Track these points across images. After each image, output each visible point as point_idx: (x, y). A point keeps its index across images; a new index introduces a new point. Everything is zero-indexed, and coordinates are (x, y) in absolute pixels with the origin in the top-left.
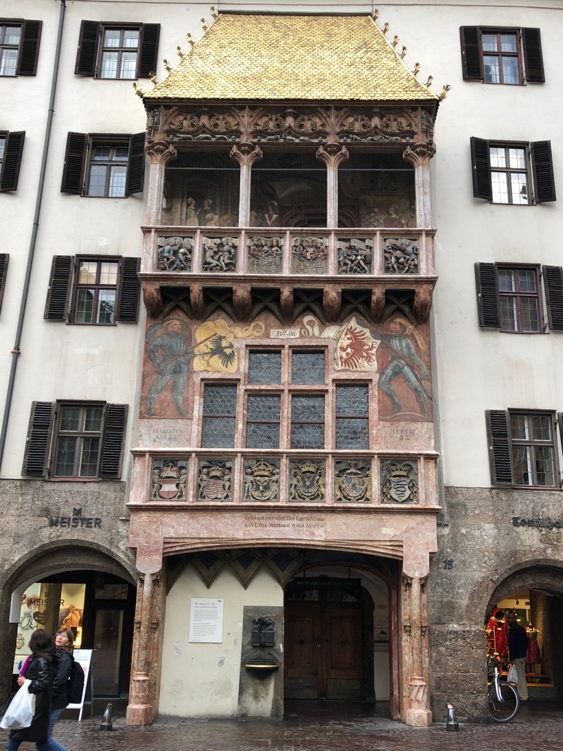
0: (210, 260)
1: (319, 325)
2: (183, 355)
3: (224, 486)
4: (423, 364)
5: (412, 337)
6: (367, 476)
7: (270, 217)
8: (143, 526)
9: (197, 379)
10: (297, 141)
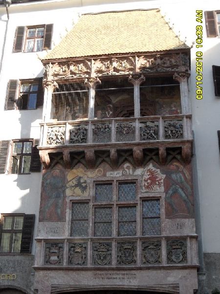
0: (73, 137)
1: (132, 168)
2: (61, 188)
3: (82, 257)
4: (188, 187)
6: (159, 249)
7: (109, 113)
8: (41, 278)
9: (68, 200)
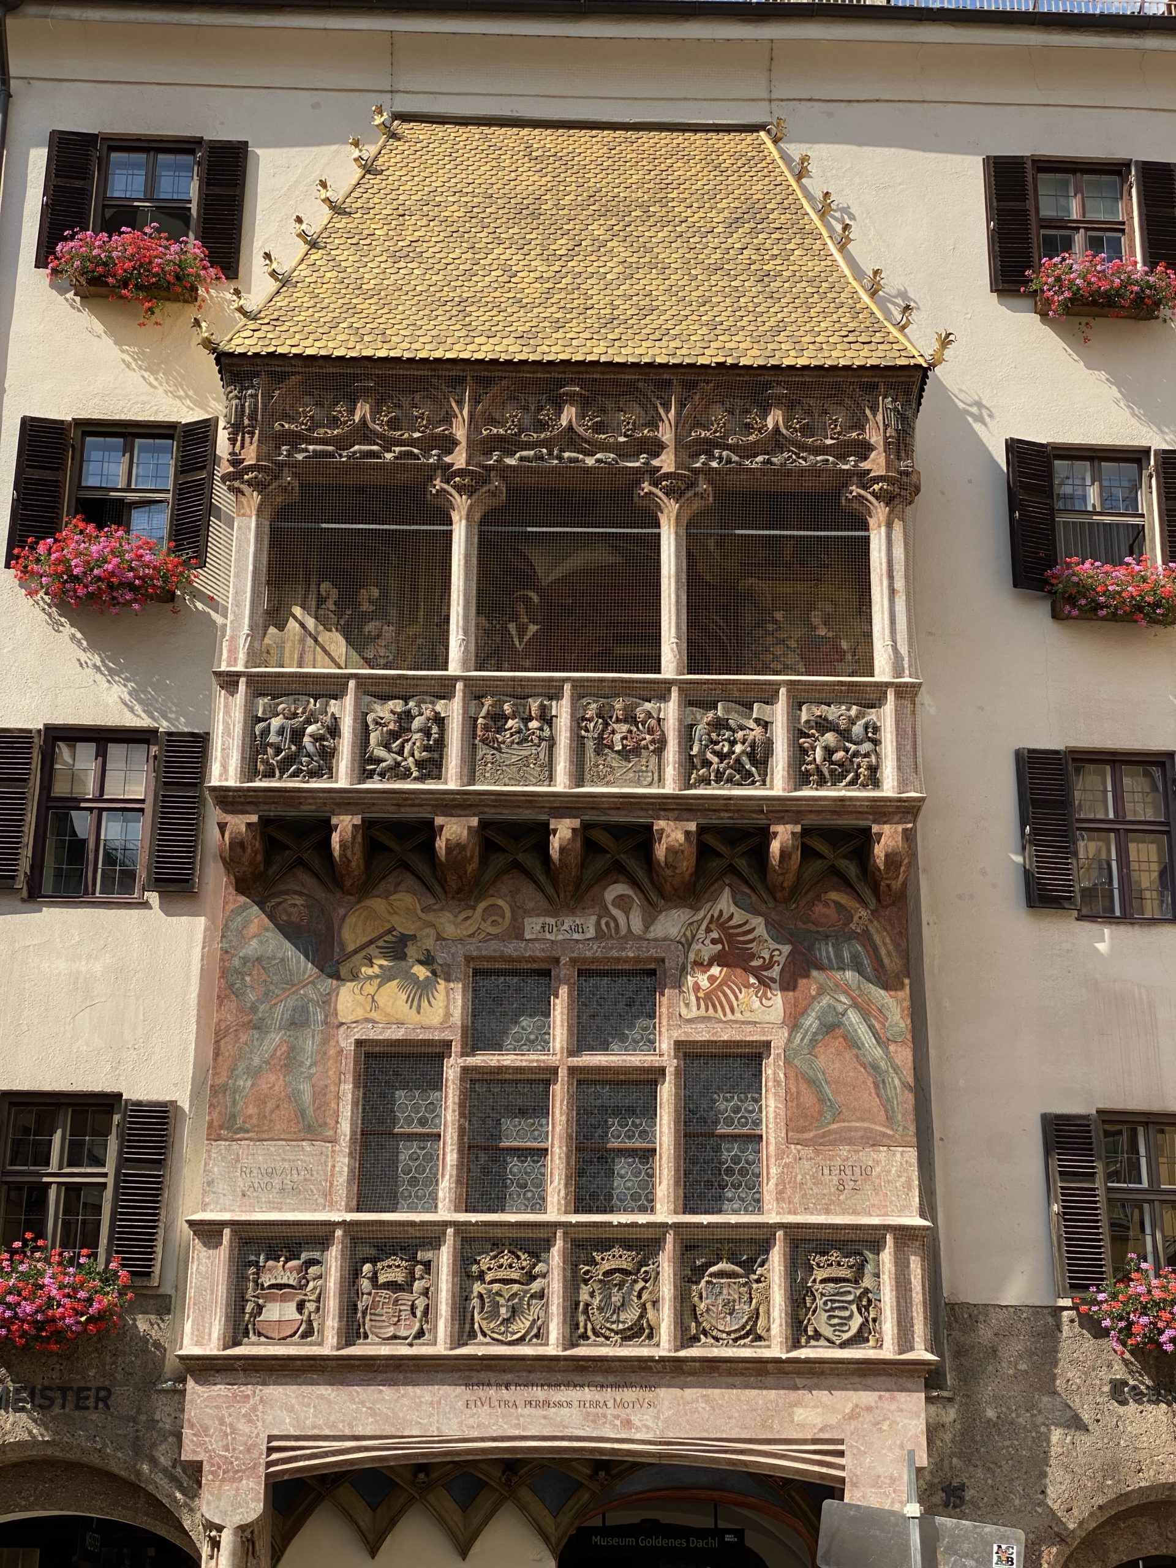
1: (641, 907)
2: (312, 982)
3: (413, 1308)
4: (892, 1003)
5: (865, 937)
7: (522, 630)
8: (217, 1407)
9: (347, 1044)
10: (590, 461)
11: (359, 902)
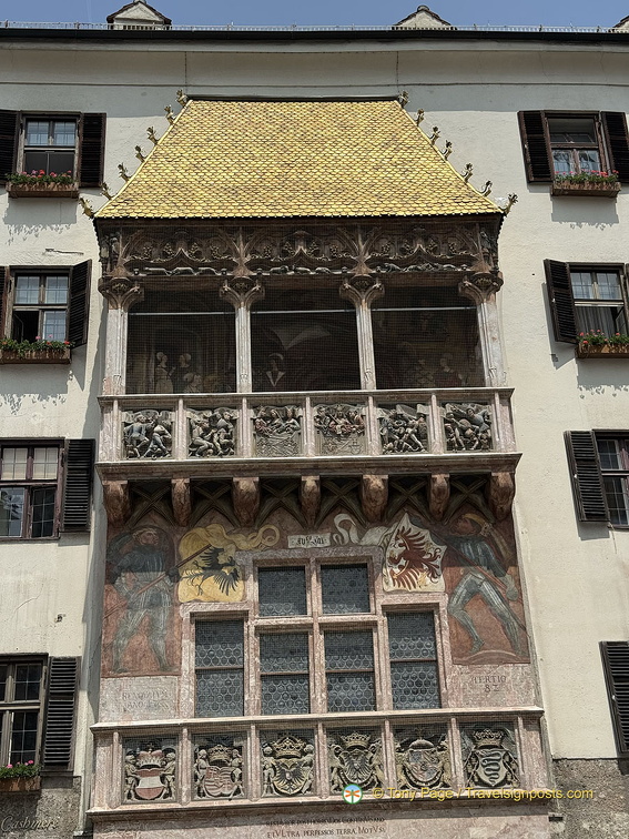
2: (163, 580)
3: (232, 775)
4: (508, 579)
5: (490, 540)
6: (442, 749)
7: (275, 375)
9: (184, 614)
10: (312, 273)
11: (189, 530)
